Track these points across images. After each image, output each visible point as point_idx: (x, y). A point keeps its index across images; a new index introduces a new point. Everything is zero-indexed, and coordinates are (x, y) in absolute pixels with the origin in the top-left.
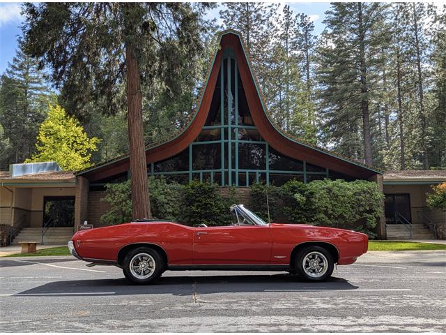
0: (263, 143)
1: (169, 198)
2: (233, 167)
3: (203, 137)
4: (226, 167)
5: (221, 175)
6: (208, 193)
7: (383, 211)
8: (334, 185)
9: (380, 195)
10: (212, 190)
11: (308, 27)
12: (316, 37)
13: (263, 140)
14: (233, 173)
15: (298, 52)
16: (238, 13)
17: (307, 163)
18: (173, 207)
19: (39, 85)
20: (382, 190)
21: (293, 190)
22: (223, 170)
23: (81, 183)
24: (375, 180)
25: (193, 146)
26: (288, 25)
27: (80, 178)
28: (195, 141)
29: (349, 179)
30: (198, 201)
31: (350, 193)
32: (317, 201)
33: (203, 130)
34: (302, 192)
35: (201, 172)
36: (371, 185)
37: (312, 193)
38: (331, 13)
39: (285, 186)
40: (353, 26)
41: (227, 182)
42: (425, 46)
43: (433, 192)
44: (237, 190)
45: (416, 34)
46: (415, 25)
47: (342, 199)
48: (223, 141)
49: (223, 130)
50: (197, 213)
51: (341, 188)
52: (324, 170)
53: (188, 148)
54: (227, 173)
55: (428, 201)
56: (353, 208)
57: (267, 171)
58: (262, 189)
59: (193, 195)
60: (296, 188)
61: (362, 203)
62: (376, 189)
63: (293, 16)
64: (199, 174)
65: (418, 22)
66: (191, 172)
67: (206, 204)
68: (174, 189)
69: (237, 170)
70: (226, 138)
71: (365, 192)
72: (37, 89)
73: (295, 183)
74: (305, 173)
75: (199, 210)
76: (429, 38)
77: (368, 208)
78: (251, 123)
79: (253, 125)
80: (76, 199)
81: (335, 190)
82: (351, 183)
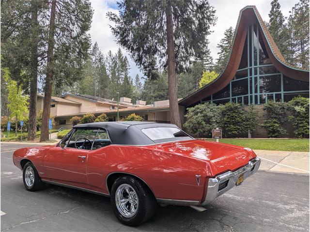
0: (279, 74)
1: (215, 114)
2: (256, 92)
3: (238, 76)
4: (251, 93)
5: (248, 98)
6: (234, 110)
10: (236, 108)
13: (279, 72)
14: (256, 97)
18: (216, 118)
19: (207, 62)
21: (297, 104)
22: (249, 95)
25: (232, 82)
28: (233, 79)
30: (228, 115)
33: (237, 72)
35: (237, 97)
39: (291, 101)
41: (251, 102)
44: (257, 106)
48: (249, 77)
49: (249, 70)
50: (228, 122)
53: (229, 84)
54: (251, 97)
57: (282, 92)
60: (299, 102)
64: (235, 98)
66: (231, 98)
67: (232, 117)
68: (219, 108)
69: (258, 94)
70: (251, 75)
72: (207, 64)
73: (299, 99)
75: (229, 120)
78: (270, 62)
79: (271, 64)
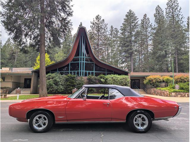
1: (61, 80)
2: (83, 70)
3: (74, 60)
4: (81, 70)
5: (79, 73)
6: (73, 78)
7: (130, 85)
8: (114, 76)
9: (129, 80)
11: (117, 31)
12: (119, 35)
13: (93, 62)
14: (83, 72)
15: (114, 39)
16: (96, 26)
17: (107, 69)
18: (62, 82)
20: (130, 78)
21: (101, 78)
22: (80, 71)
23: (33, 74)
24: (128, 75)
25: (71, 63)
26: (112, 31)
27: (33, 73)
28: (71, 61)
29: (119, 74)
30: (70, 81)
31: (119, 79)
32: (108, 81)
33: (74, 58)
34: (103, 78)
35: (73, 71)
36: (126, 76)
37: (107, 79)
38: (122, 27)
39: (99, 76)
40: (128, 31)
41: (81, 75)
42: (149, 37)
43: (146, 79)
44: (83, 77)
45: (146, 33)
46: (146, 30)
47: (116, 81)
48: (80, 62)
49: (80, 58)
50: (69, 85)
51: (116, 77)
52: (112, 71)
53: (69, 64)
54: (81, 72)
55: (144, 82)
56: (120, 84)
57: (94, 72)
58: (91, 77)
59: (68, 79)
60: (102, 77)
61: (123, 82)
62: (128, 78)
63: (114, 29)
65: (147, 30)
66: (69, 71)
67: (72, 82)
68: (63, 77)
69: (84, 71)
70: (81, 61)
71: (124, 79)
73: (102, 75)
74: (106, 72)
75: (70, 84)
76: (150, 34)
77: (125, 84)
79: (90, 57)
80: (32, 80)
81: (114, 78)
82: (120, 76)
